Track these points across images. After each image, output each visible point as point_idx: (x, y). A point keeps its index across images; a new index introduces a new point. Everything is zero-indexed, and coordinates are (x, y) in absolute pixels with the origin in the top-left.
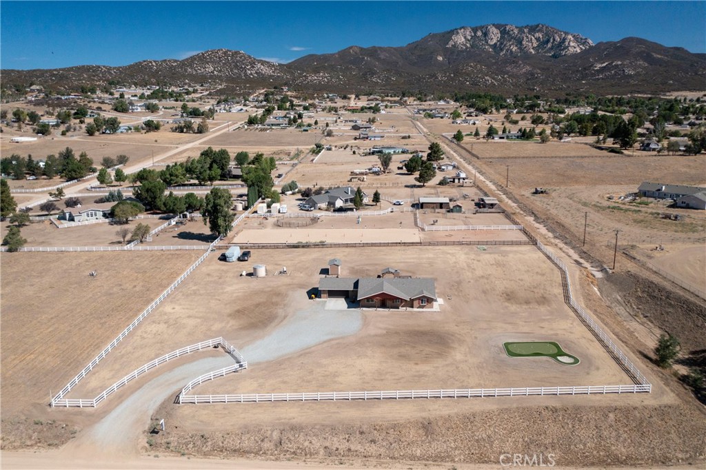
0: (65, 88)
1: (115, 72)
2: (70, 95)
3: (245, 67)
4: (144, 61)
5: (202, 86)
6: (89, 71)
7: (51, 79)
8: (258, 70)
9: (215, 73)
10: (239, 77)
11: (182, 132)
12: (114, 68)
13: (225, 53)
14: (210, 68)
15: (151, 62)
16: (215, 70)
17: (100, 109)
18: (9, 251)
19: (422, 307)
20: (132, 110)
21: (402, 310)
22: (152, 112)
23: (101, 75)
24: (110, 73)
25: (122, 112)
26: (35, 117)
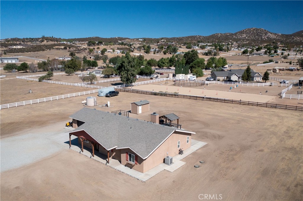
1: (202, 38)
3: (262, 35)
4: (216, 34)
5: (237, 42)
6: (192, 37)
8: (268, 36)
9: (246, 38)
10: (258, 40)
11: (207, 55)
12: (202, 36)
13: (255, 29)
14: (244, 36)
15: (219, 34)
16: (246, 36)
17: (180, 47)
18: (39, 81)
19: (130, 166)
20: (194, 48)
21: (104, 161)
22: (202, 49)
23: (196, 39)
24: (200, 38)
25: (189, 48)
26: (149, 47)
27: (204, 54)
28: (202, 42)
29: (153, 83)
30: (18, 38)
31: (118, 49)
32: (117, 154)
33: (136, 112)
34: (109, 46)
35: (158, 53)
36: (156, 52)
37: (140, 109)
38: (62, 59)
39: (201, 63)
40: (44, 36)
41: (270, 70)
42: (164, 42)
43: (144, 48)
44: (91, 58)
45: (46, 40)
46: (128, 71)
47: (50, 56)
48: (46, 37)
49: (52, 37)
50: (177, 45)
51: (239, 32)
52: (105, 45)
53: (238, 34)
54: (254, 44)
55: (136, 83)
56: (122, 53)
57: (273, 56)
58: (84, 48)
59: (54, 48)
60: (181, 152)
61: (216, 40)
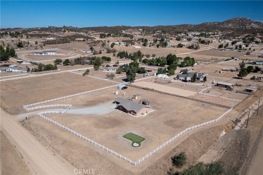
0: (173, 32)
1: (193, 27)
2: (166, 34)
3: (246, 25)
4: (206, 23)
5: (222, 32)
6: (184, 26)
7: (171, 29)
8: (252, 26)
9: (232, 27)
10: (242, 29)
11: (190, 48)
12: (193, 25)
13: (240, 19)
14: (230, 25)
15: (208, 23)
17: (171, 39)
18: (83, 75)
19: (133, 115)
20: (182, 40)
21: (127, 113)
22: (189, 41)
23: (187, 28)
24: (191, 27)
25: (178, 40)
26: (146, 40)
27: (188, 47)
28: (192, 31)
29: (144, 80)
30: (46, 27)
31: (123, 41)
32: (130, 112)
33: (135, 99)
34: (116, 38)
35: (153, 46)
36: (152, 45)
37: (137, 98)
38: (85, 52)
39: (174, 66)
40: (65, 26)
41: (217, 71)
42: (159, 32)
43: (143, 41)
44: (104, 50)
45: (67, 30)
46: (132, 75)
47: (76, 48)
48: (67, 27)
49: (71, 27)
50: (169, 37)
51: (226, 21)
52: (113, 37)
53: (225, 24)
54: (236, 34)
55: (136, 80)
56: (126, 46)
57: (240, 52)
58: (98, 40)
59: (76, 40)
60: (147, 112)
61: (205, 29)
